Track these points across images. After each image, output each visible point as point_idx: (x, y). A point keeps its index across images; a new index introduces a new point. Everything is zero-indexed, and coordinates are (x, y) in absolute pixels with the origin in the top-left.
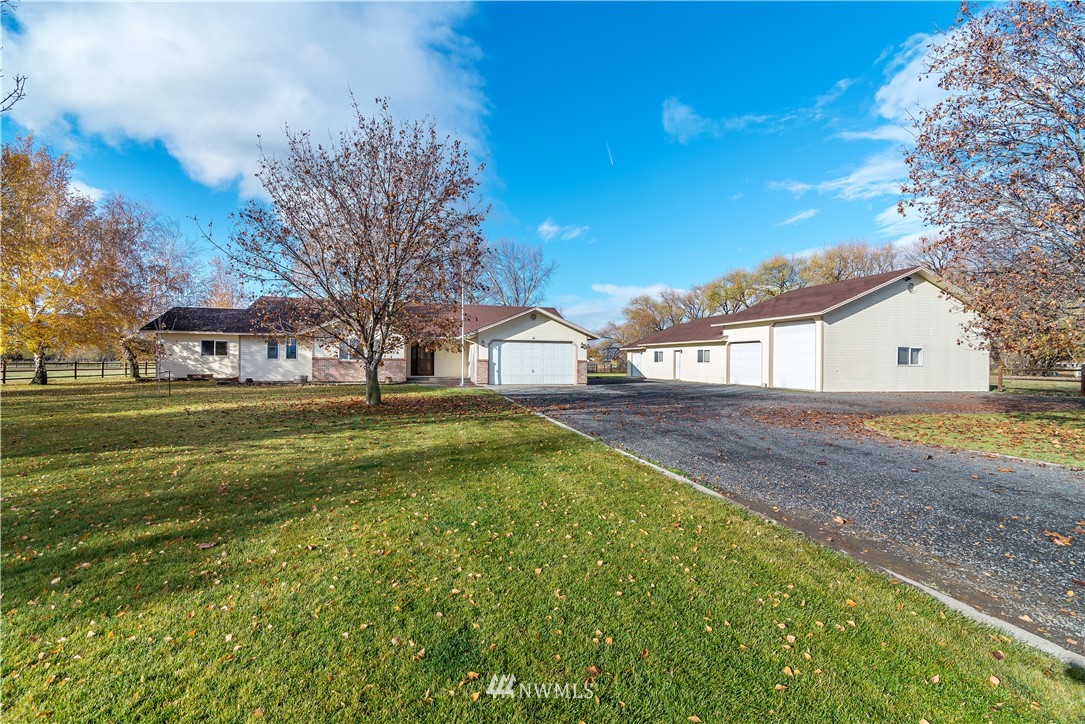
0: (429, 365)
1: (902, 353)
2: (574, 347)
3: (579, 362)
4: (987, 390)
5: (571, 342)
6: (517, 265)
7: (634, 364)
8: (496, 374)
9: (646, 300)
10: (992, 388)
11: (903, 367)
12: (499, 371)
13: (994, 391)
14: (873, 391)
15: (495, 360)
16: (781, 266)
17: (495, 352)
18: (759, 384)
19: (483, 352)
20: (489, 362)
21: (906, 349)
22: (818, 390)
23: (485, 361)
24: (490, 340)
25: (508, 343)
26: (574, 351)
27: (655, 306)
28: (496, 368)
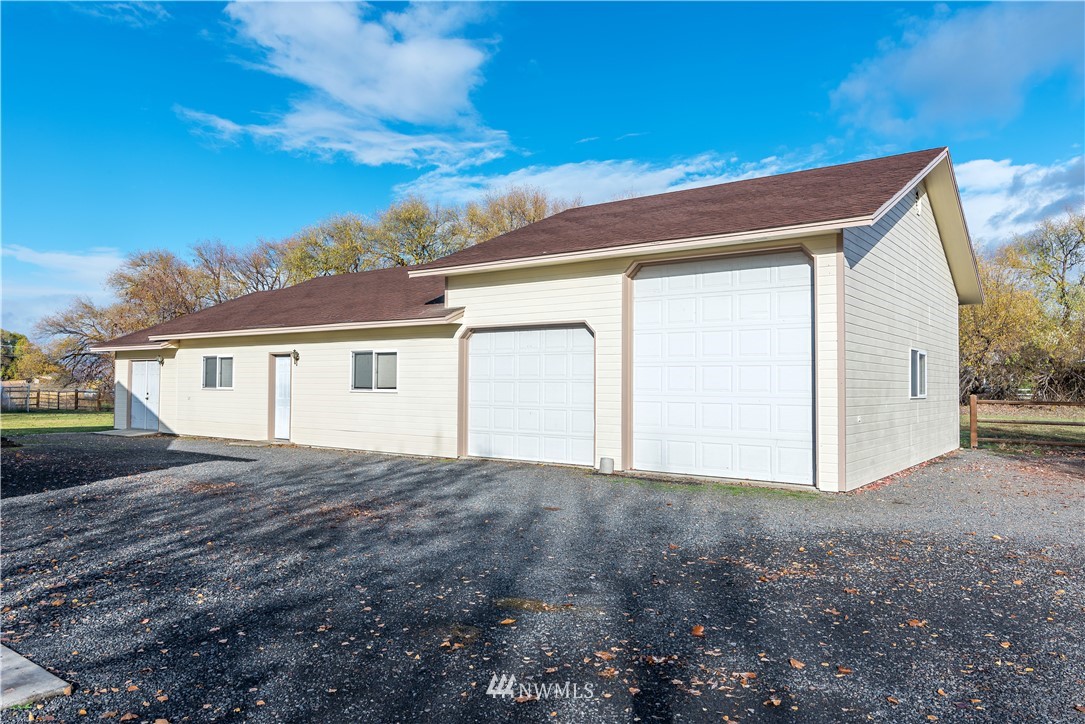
7: (134, 391)
9: (166, 261)
27: (181, 271)
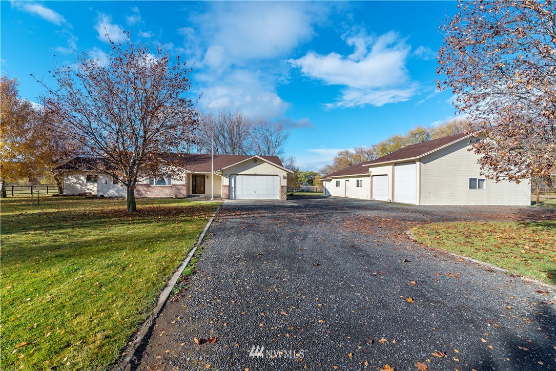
0: (202, 188)
1: (472, 181)
2: (279, 178)
3: (282, 187)
4: (529, 204)
5: (277, 175)
6: (268, 134)
7: (326, 188)
8: (233, 193)
10: (533, 203)
11: (473, 191)
12: (235, 191)
13: (534, 206)
14: (453, 205)
15: (233, 186)
16: (422, 133)
17: (233, 180)
18: (386, 200)
19: (225, 181)
20: (229, 186)
21: (475, 179)
22: (418, 204)
23: (227, 186)
24: (230, 174)
25: (239, 176)
26: (279, 180)
27: (351, 156)
28: (233, 190)
